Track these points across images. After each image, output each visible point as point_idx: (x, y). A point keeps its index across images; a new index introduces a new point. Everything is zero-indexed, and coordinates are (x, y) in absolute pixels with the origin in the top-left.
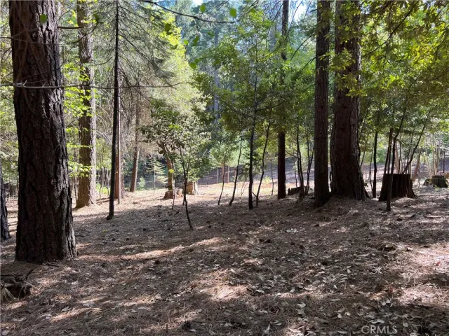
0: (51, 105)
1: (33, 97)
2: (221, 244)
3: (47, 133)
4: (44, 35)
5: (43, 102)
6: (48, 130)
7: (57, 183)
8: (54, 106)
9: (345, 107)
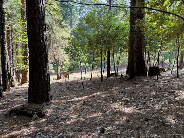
0: (44, 36)
1: (38, 33)
2: (104, 94)
3: (43, 48)
4: (42, 6)
5: (41, 35)
6: (43, 47)
7: (46, 70)
8: (45, 37)
9: (140, 41)
